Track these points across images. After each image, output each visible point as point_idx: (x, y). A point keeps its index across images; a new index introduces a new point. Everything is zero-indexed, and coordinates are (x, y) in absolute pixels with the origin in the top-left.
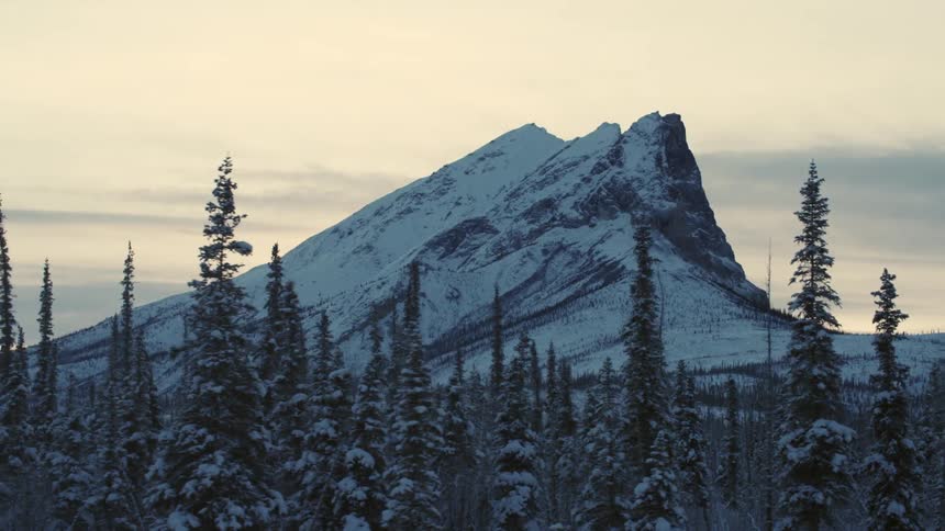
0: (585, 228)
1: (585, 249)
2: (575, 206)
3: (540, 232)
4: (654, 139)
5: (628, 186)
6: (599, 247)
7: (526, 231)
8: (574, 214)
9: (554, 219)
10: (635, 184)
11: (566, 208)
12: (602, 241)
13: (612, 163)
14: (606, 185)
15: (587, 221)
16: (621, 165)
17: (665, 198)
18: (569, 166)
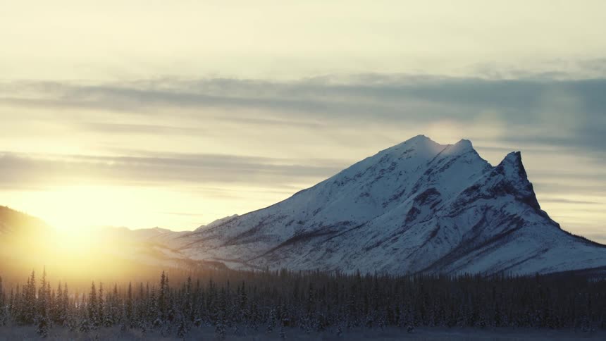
0: (493, 199)
1: (498, 209)
2: (488, 190)
3: (474, 200)
4: (515, 164)
5: (509, 183)
6: (504, 209)
7: (468, 199)
8: (488, 194)
9: (479, 195)
10: (512, 183)
11: (483, 190)
12: (504, 206)
13: (499, 173)
14: (500, 183)
15: (493, 197)
16: (504, 174)
17: (527, 190)
18: (452, 160)
